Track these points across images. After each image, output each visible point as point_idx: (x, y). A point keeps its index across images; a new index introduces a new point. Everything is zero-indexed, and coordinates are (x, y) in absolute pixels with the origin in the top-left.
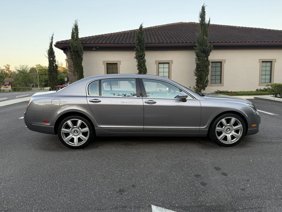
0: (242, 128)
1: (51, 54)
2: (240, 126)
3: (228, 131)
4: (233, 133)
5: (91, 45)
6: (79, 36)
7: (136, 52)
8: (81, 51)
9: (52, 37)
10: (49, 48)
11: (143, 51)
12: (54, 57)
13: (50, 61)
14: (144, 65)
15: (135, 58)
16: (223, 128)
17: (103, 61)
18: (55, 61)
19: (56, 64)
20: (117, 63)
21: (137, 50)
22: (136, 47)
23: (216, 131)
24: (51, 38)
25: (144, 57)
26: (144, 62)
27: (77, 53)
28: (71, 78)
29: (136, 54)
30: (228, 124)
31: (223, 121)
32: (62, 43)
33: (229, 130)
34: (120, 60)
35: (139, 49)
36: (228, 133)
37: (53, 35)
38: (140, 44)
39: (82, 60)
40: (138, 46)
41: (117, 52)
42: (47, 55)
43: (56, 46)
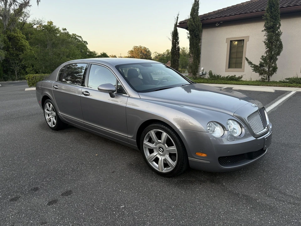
0: (176, 152)
1: (175, 35)
2: (173, 148)
3: (160, 151)
4: (167, 157)
5: (213, 20)
6: (199, 11)
7: (265, 22)
8: (198, 30)
9: (178, 18)
10: (173, 30)
11: (276, 19)
12: (178, 38)
13: (173, 44)
14: (278, 40)
15: (263, 31)
16: (154, 144)
17: (227, 39)
18: (178, 43)
19: (178, 47)
20: (244, 40)
21: (267, 19)
22: (265, 14)
23: (144, 146)
24: (176, 19)
25: (279, 28)
26: (279, 35)
27: (193, 32)
28: (191, 60)
29: (265, 26)
30: (159, 141)
31: (152, 133)
32: (184, 23)
33: (162, 149)
34: (249, 35)
35: (269, 18)
36: (161, 155)
37: (178, 15)
38: (272, 9)
39: (200, 39)
40: (268, 12)
41: (246, 25)
42: (171, 38)
43: (179, 26)
